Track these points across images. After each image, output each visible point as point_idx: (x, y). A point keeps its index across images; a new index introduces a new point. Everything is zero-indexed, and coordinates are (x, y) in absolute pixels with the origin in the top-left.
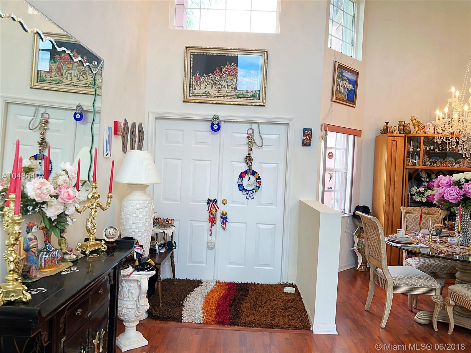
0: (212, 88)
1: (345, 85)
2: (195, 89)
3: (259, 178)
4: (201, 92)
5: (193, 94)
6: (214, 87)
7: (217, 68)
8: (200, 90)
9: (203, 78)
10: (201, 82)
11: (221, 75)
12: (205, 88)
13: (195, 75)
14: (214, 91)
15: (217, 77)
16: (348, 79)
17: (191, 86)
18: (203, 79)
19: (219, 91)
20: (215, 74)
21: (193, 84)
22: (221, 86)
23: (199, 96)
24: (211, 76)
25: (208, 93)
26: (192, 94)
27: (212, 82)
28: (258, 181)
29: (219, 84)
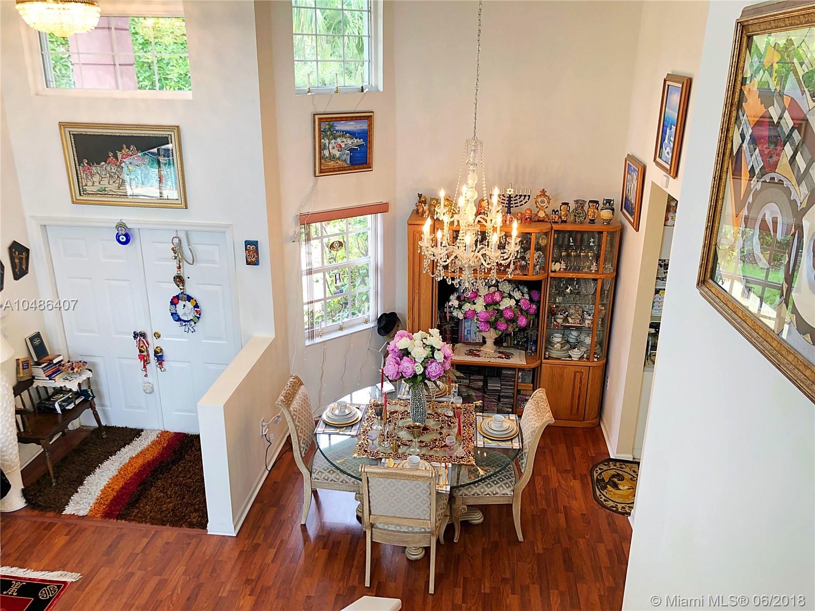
0: (109, 183)
1: (341, 144)
2: (86, 185)
3: (196, 306)
4: (95, 189)
5: (85, 193)
6: (111, 182)
7: (111, 154)
8: (93, 186)
9: (94, 168)
10: (92, 175)
11: (118, 163)
12: (100, 183)
13: (82, 165)
14: (113, 187)
15: (113, 168)
16: (347, 132)
17: (80, 180)
18: (95, 171)
19: (119, 188)
20: (109, 163)
21: (81, 178)
22: (121, 180)
23: (94, 194)
24: (104, 166)
25: (105, 190)
26: (83, 191)
27: (108, 175)
28: (195, 309)
29: (118, 177)
